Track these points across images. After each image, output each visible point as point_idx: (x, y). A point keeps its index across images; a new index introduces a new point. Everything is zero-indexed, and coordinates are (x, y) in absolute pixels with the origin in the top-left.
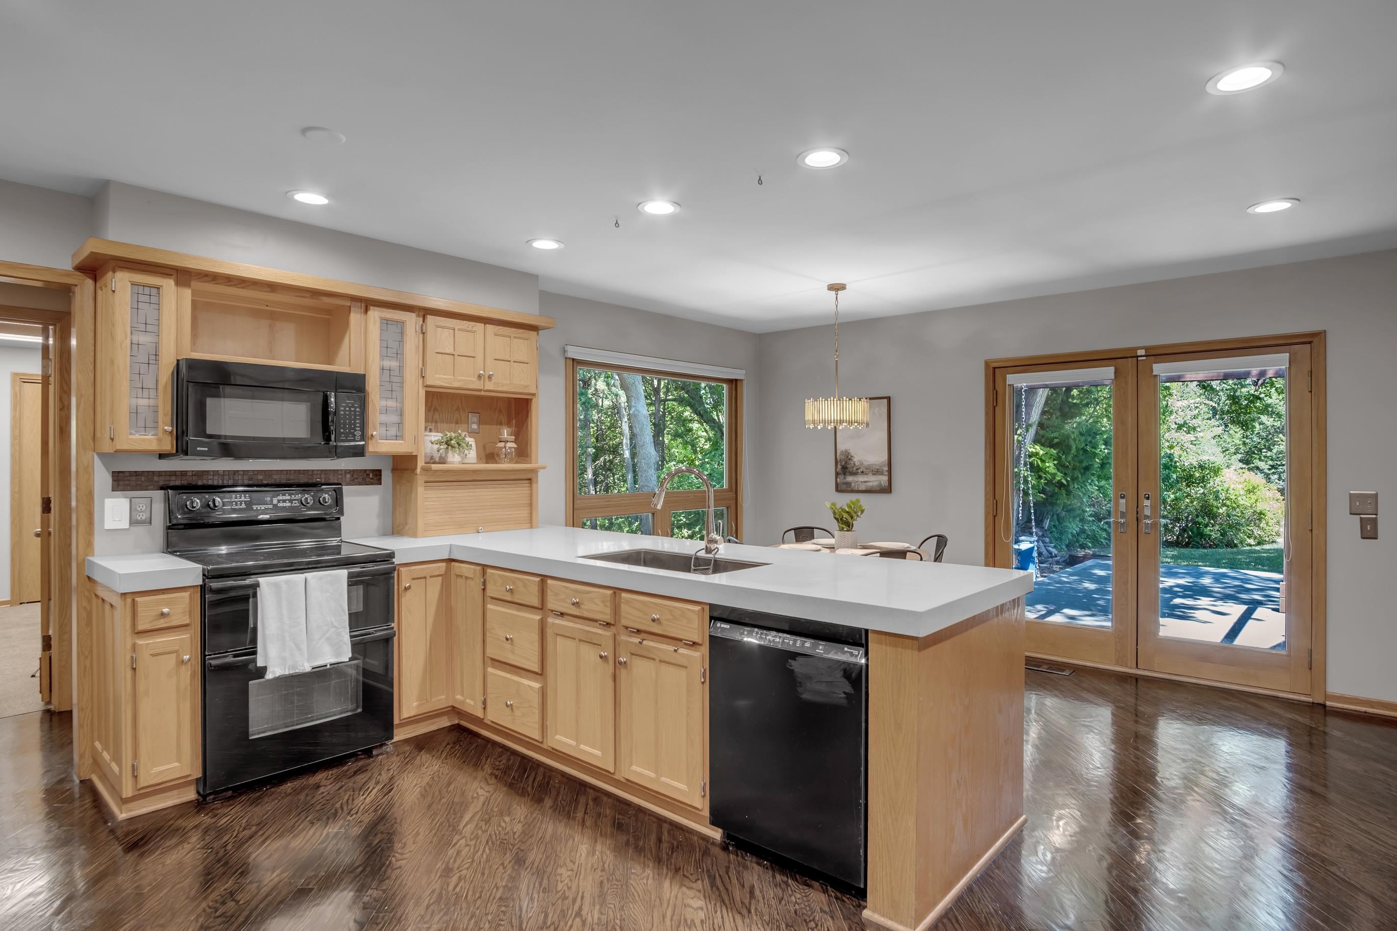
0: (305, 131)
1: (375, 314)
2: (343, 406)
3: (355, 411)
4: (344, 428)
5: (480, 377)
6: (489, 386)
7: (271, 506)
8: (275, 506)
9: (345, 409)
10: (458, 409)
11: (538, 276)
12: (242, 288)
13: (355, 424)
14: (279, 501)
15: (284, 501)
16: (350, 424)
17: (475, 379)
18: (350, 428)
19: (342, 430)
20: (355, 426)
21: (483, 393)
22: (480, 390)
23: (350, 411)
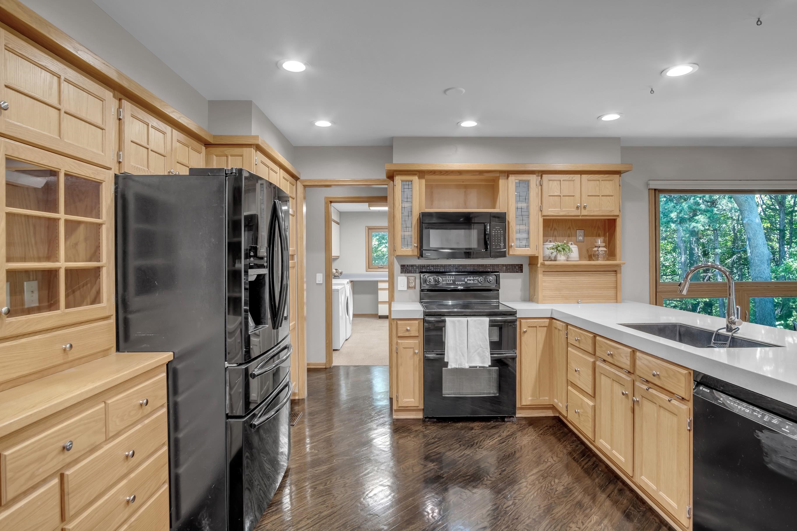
0: (445, 91)
1: (513, 179)
2: (494, 230)
3: (500, 233)
4: (495, 242)
5: (578, 208)
6: (584, 212)
7: (464, 283)
8: (466, 282)
9: (495, 232)
10: (569, 228)
11: (620, 138)
12: (447, 175)
13: (500, 240)
14: (468, 280)
15: (470, 280)
16: (498, 240)
17: (574, 209)
18: (498, 242)
19: (494, 243)
20: (501, 241)
21: (580, 218)
22: (579, 216)
23: (498, 233)
